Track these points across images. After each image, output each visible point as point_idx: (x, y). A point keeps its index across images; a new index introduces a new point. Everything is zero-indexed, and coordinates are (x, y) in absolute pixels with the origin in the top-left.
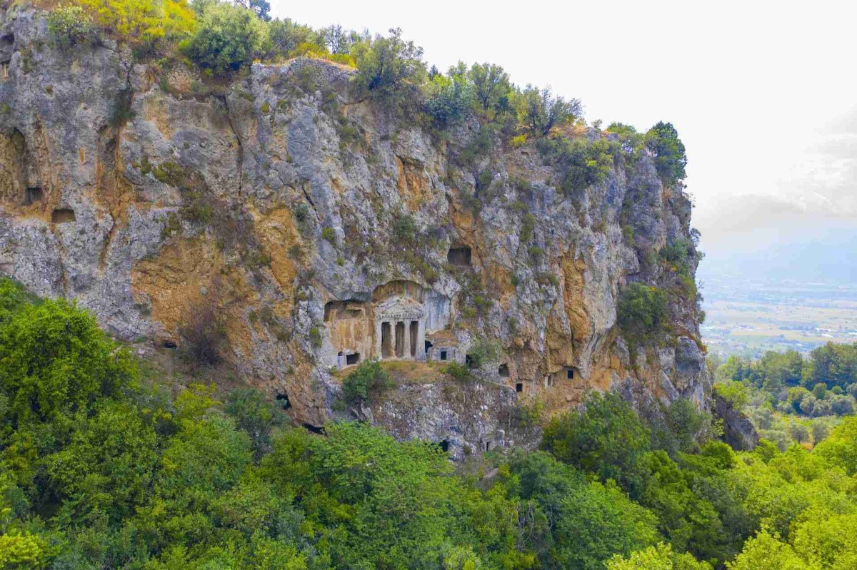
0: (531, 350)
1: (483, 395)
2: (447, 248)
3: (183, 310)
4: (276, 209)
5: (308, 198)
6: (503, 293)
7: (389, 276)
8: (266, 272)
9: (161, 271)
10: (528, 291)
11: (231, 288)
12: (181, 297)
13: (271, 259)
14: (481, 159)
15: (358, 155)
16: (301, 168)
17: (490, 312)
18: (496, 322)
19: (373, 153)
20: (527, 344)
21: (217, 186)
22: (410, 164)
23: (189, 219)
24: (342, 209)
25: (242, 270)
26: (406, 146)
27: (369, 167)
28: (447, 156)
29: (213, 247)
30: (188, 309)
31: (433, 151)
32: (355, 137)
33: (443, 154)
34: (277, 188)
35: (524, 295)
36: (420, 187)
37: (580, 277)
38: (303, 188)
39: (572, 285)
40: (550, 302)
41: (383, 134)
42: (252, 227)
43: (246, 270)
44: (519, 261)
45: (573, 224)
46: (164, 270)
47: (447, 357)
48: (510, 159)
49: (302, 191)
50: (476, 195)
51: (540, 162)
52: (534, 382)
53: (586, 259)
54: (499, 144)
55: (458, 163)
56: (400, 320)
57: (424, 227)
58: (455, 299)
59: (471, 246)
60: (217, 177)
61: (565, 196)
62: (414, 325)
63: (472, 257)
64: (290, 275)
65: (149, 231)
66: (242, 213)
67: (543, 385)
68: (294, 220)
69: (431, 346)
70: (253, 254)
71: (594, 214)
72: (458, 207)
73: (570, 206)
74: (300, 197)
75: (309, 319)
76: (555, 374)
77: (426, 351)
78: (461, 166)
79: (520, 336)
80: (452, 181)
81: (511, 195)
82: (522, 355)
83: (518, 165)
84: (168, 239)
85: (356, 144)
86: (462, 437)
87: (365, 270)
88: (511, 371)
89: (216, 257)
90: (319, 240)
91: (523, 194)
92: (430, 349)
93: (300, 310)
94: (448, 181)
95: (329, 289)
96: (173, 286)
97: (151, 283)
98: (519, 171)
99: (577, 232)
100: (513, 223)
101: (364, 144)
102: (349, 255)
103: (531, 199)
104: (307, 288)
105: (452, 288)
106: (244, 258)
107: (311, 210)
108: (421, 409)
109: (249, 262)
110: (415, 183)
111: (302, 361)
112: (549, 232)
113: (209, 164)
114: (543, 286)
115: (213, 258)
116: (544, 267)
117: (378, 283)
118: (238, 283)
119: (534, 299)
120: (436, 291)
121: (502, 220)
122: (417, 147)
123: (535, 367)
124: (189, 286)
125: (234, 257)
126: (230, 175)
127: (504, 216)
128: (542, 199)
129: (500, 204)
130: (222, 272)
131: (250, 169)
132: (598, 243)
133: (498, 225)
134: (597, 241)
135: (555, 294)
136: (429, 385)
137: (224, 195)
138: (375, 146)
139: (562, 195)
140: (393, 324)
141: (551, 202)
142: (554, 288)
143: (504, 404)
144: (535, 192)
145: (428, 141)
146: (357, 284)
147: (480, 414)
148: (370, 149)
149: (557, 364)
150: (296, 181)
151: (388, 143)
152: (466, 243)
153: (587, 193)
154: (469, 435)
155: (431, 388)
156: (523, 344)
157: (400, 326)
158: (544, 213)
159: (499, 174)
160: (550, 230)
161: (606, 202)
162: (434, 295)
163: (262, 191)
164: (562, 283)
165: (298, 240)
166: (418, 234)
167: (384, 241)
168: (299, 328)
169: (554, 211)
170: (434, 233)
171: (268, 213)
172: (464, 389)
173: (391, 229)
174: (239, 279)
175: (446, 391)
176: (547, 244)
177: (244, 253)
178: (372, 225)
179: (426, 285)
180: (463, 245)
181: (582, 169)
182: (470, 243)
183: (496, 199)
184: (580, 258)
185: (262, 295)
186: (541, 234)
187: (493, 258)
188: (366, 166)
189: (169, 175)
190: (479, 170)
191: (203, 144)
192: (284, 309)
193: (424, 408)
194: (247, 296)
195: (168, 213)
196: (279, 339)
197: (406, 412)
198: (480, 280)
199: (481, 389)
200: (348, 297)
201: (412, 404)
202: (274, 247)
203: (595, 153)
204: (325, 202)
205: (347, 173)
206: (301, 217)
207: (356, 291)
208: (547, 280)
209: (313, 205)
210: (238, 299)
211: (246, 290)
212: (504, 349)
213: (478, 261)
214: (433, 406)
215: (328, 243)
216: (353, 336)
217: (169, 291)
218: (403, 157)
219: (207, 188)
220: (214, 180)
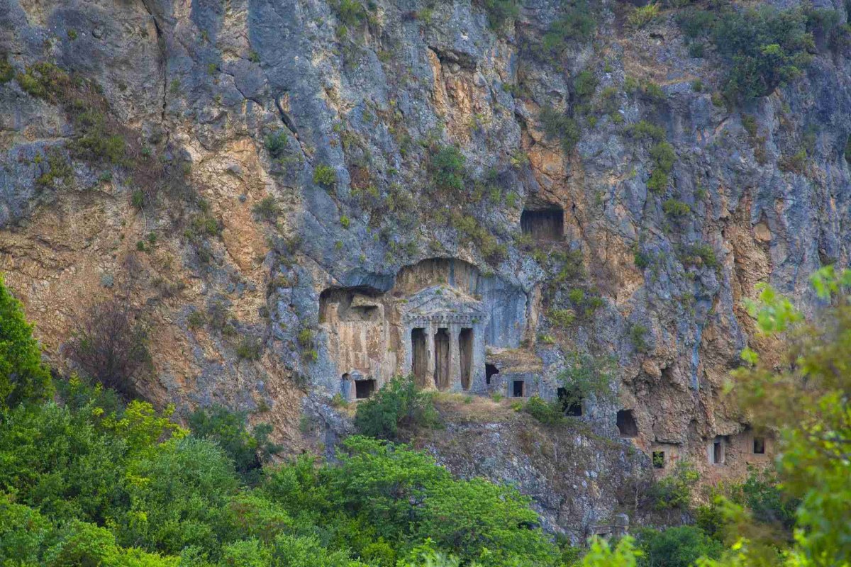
0: (675, 386)
1: (586, 455)
2: (521, 205)
3: (71, 314)
4: (230, 140)
5: (285, 120)
6: (622, 285)
7: (423, 252)
8: (215, 245)
9: (32, 247)
10: (664, 279)
11: (156, 275)
12: (66, 293)
13: (222, 226)
14: (578, 50)
15: (366, 46)
16: (275, 69)
17: (600, 317)
18: (609, 334)
19: (389, 44)
20: (666, 372)
21: (123, 103)
22: (451, 61)
23: (82, 157)
24: (343, 137)
25: (176, 243)
26: (445, 30)
27: (384, 68)
28: (518, 46)
29: (125, 204)
30: (80, 312)
31: (492, 37)
32: (360, 16)
33: (508, 42)
34: (233, 105)
35: (657, 284)
36: (471, 100)
37: (762, 255)
38: (278, 105)
39: (749, 270)
40: (706, 298)
41: (405, 11)
42: (187, 172)
43: (182, 243)
44: (648, 226)
45: (745, 161)
46: (38, 247)
47: (525, 391)
48: (629, 47)
49: (275, 109)
50: (570, 113)
51: (685, 51)
52: (685, 450)
53: (772, 223)
54: (610, 21)
55: (535, 58)
56: (442, 326)
57: (479, 170)
58: (537, 294)
59: (562, 203)
60: (123, 88)
61: (729, 111)
62: (466, 335)
63: (566, 224)
64: (256, 249)
65: (12, 179)
66: (170, 147)
67: (704, 458)
68: (262, 158)
69: (497, 371)
70: (192, 217)
71: (784, 142)
72: (537, 136)
73: (739, 127)
74: (273, 119)
75: (294, 318)
76: (727, 438)
77: (488, 382)
78: (541, 63)
79: (653, 357)
80: (527, 90)
81: (630, 112)
82: (660, 397)
83: (644, 58)
84: (47, 191)
85: (361, 28)
86: (553, 518)
87: (385, 237)
88: (641, 425)
89: (128, 223)
90: (309, 188)
91: (653, 108)
92: (494, 377)
93: (281, 303)
94: (520, 90)
95: (326, 267)
96: (54, 275)
97: (14, 269)
98: (647, 69)
99: (752, 173)
100: (635, 160)
101: (373, 29)
102: (358, 211)
103: (667, 118)
104: (289, 268)
105: (530, 274)
106: (177, 224)
107: (291, 138)
108: (483, 460)
109: (187, 229)
110: (461, 94)
111: (283, 387)
112: (700, 175)
113: (108, 65)
114: (692, 269)
115: (124, 224)
116: (692, 236)
117: (405, 261)
118: (167, 267)
119: (676, 291)
120: (501, 278)
121: (615, 155)
122: (465, 31)
123: (685, 419)
124: (79, 274)
125: (161, 222)
126: (147, 85)
127: (620, 148)
128: (687, 116)
129: (611, 127)
130: (140, 247)
131: (182, 74)
132: (793, 192)
133: (609, 163)
134: (790, 188)
135: (716, 284)
136: (494, 426)
137: (137, 119)
138: (393, 32)
139: (724, 109)
140: (431, 332)
141: (704, 121)
142: (712, 273)
143: (627, 474)
144: (674, 105)
145: (483, 20)
146: (370, 258)
147: (584, 484)
148: (385, 38)
149: (727, 419)
150: (266, 92)
151: (413, 27)
152: (554, 199)
153: (770, 104)
154: (565, 517)
155: (499, 430)
156: (659, 373)
157: (442, 336)
158: (691, 142)
159: (609, 76)
160: (703, 171)
161: (813, 120)
162: (501, 286)
163: (205, 109)
164: (729, 264)
165: (271, 189)
166: (470, 182)
167: (413, 191)
168: (280, 331)
169: (710, 137)
170: (499, 179)
171: (214, 147)
172: (554, 440)
173: (424, 172)
174: (170, 259)
175: (523, 437)
176: (697, 196)
177: (177, 215)
178: (393, 165)
179: (485, 268)
180: (549, 203)
181: (754, 60)
182: (559, 197)
183: (606, 118)
184: (761, 221)
185: (209, 286)
186: (686, 179)
187: (602, 222)
188: (379, 65)
189: (47, 85)
190: (575, 69)
191: (98, 32)
192: (247, 307)
193: (488, 459)
194: (183, 287)
195: (47, 149)
196: (242, 356)
197: (459, 462)
198: (578, 264)
199: (586, 444)
200: (357, 282)
201: (468, 451)
202: (228, 204)
203: (780, 30)
204: (316, 124)
205: (349, 78)
206: (275, 150)
207: (370, 269)
208: (700, 260)
209: (294, 131)
210: (168, 294)
211: (181, 276)
212: (626, 383)
213: (577, 230)
214: (503, 458)
215: (323, 192)
216: (364, 349)
217: (45, 282)
218: (441, 49)
219: (107, 106)
220: (118, 93)
